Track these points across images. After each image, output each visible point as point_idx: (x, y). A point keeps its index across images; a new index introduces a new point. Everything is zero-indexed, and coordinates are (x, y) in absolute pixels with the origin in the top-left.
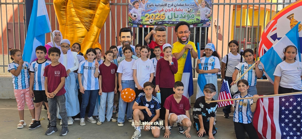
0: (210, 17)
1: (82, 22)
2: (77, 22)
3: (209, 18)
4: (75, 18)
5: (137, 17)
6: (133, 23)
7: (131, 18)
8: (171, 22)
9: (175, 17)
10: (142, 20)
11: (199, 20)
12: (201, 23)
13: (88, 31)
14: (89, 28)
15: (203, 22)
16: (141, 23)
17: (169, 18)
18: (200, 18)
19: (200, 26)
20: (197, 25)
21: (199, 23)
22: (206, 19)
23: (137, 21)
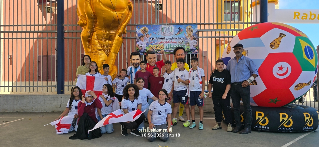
0: (197, 46)
1: (103, 50)
2: (100, 50)
3: (196, 48)
4: (98, 47)
5: (143, 47)
6: (140, 51)
7: (139, 48)
8: (169, 50)
9: (171, 47)
10: (146, 50)
11: (189, 49)
12: (191, 51)
13: (108, 56)
14: (108, 54)
15: (192, 50)
16: (146, 51)
17: (166, 48)
18: (190, 48)
19: (190, 53)
20: (187, 53)
21: (189, 51)
22: (194, 48)
23: (143, 50)
